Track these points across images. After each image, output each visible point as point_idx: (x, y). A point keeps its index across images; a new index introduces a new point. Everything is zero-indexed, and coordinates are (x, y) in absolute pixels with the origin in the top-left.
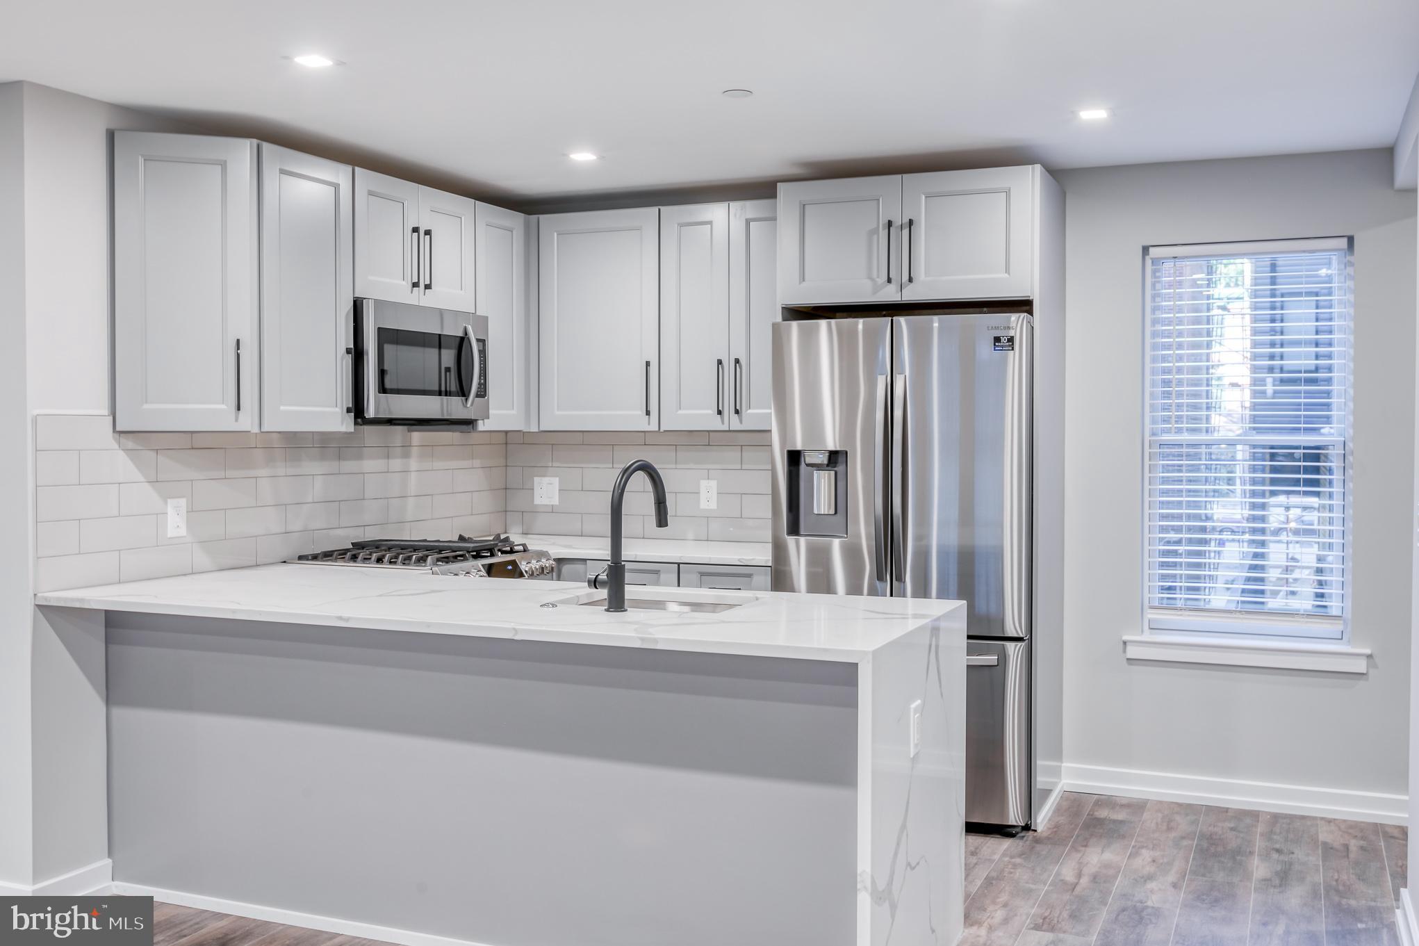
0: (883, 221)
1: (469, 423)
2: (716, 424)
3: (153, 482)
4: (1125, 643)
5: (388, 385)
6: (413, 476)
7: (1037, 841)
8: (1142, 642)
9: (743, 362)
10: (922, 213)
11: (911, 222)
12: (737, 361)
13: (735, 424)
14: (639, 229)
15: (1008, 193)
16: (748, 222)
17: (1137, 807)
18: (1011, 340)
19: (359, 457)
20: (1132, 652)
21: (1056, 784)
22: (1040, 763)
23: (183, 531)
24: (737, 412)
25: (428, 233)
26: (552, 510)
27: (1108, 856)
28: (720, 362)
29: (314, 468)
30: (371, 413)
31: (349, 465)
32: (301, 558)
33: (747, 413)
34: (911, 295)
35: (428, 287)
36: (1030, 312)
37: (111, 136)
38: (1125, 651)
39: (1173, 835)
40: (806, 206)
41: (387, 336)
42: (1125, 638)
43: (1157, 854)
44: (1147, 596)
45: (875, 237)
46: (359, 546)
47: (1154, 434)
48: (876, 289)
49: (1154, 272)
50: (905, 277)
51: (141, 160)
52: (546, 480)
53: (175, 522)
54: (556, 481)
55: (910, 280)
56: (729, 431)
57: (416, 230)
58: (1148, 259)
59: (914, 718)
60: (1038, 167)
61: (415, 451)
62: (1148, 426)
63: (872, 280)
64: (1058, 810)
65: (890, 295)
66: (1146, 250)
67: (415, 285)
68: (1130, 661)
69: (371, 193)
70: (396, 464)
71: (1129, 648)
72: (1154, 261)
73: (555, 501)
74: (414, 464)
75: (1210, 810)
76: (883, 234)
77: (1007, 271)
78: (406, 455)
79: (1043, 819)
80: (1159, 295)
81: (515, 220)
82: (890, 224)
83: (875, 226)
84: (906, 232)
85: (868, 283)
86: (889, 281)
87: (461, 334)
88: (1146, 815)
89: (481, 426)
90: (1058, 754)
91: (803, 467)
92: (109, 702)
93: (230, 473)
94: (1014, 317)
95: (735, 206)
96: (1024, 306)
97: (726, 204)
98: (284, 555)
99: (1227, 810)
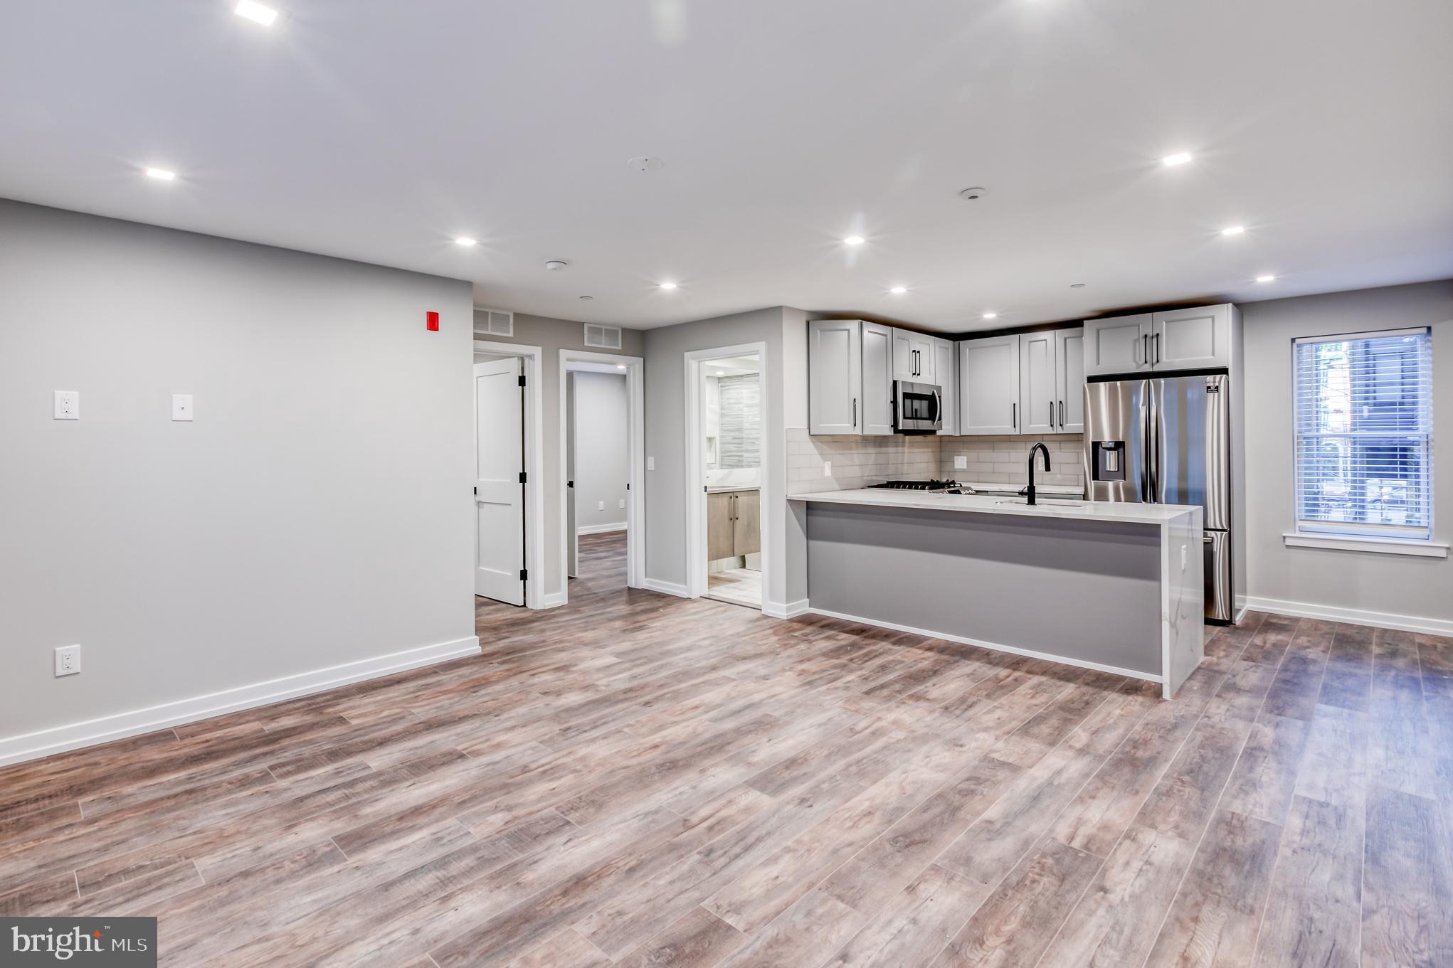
0: (1142, 334)
1: (933, 432)
2: (1050, 431)
3: (821, 455)
4: (1284, 537)
5: (907, 416)
6: (906, 455)
7: (1237, 628)
8: (1294, 536)
9: (1063, 402)
10: (1163, 329)
11: (1158, 335)
12: (1061, 402)
13: (1060, 431)
14: (1009, 345)
15: (1213, 318)
16: (1065, 339)
17: (1297, 620)
18: (1217, 387)
19: (887, 447)
20: (1289, 542)
21: (1243, 607)
22: (1237, 596)
23: (830, 474)
24: (1061, 425)
25: (918, 352)
26: (964, 471)
27: (1280, 637)
28: (1051, 403)
29: (872, 450)
30: (900, 427)
31: (883, 450)
32: (869, 487)
33: (1066, 425)
34: (1157, 368)
35: (919, 375)
36: (1227, 374)
37: (808, 323)
38: (1284, 541)
39: (1319, 632)
40: (1100, 331)
41: (906, 396)
42: (1284, 535)
43: (1310, 639)
44: (1297, 514)
45: (1137, 343)
46: (888, 483)
47: (1300, 432)
48: (1138, 366)
49: (1298, 351)
50: (1155, 360)
51: (819, 332)
52: (961, 457)
53: (828, 471)
54: (965, 458)
55: (1158, 361)
56: (1057, 434)
57: (914, 351)
58: (1295, 345)
59: (1183, 552)
60: (1230, 305)
61: (907, 444)
62: (1296, 428)
63: (1135, 361)
64: (1246, 617)
65: (1147, 368)
66: (1293, 340)
67: (914, 374)
68: (1288, 546)
69: (899, 338)
70: (900, 449)
71: (1287, 540)
72: (1299, 346)
73: (965, 467)
74: (906, 450)
75: (1341, 624)
76: (1142, 341)
77: (1213, 355)
78: (903, 446)
79: (1238, 619)
80: (1302, 362)
81: (949, 344)
82: (1146, 336)
83: (1136, 337)
84: (1155, 340)
85: (1134, 364)
86: (1146, 362)
87: (931, 394)
88: (1300, 623)
89: (939, 433)
90: (1244, 592)
91: (1100, 449)
92: (808, 538)
93: (845, 452)
94: (1218, 377)
95: (1058, 332)
96: (1224, 371)
97: (1053, 331)
98: (862, 485)
99: (1353, 625)
